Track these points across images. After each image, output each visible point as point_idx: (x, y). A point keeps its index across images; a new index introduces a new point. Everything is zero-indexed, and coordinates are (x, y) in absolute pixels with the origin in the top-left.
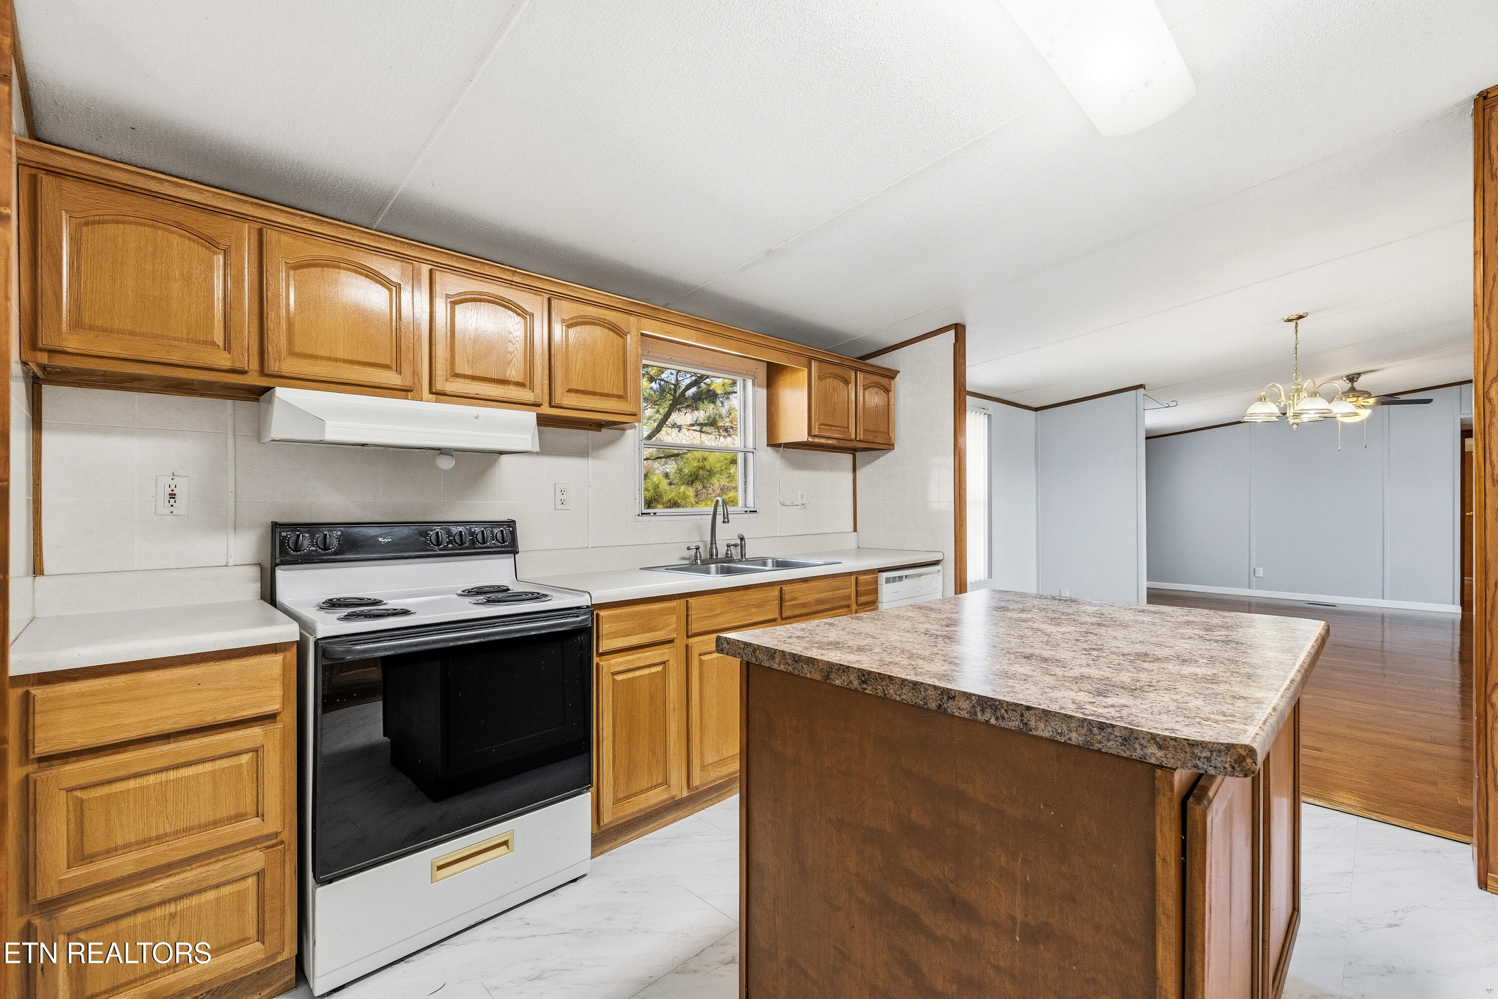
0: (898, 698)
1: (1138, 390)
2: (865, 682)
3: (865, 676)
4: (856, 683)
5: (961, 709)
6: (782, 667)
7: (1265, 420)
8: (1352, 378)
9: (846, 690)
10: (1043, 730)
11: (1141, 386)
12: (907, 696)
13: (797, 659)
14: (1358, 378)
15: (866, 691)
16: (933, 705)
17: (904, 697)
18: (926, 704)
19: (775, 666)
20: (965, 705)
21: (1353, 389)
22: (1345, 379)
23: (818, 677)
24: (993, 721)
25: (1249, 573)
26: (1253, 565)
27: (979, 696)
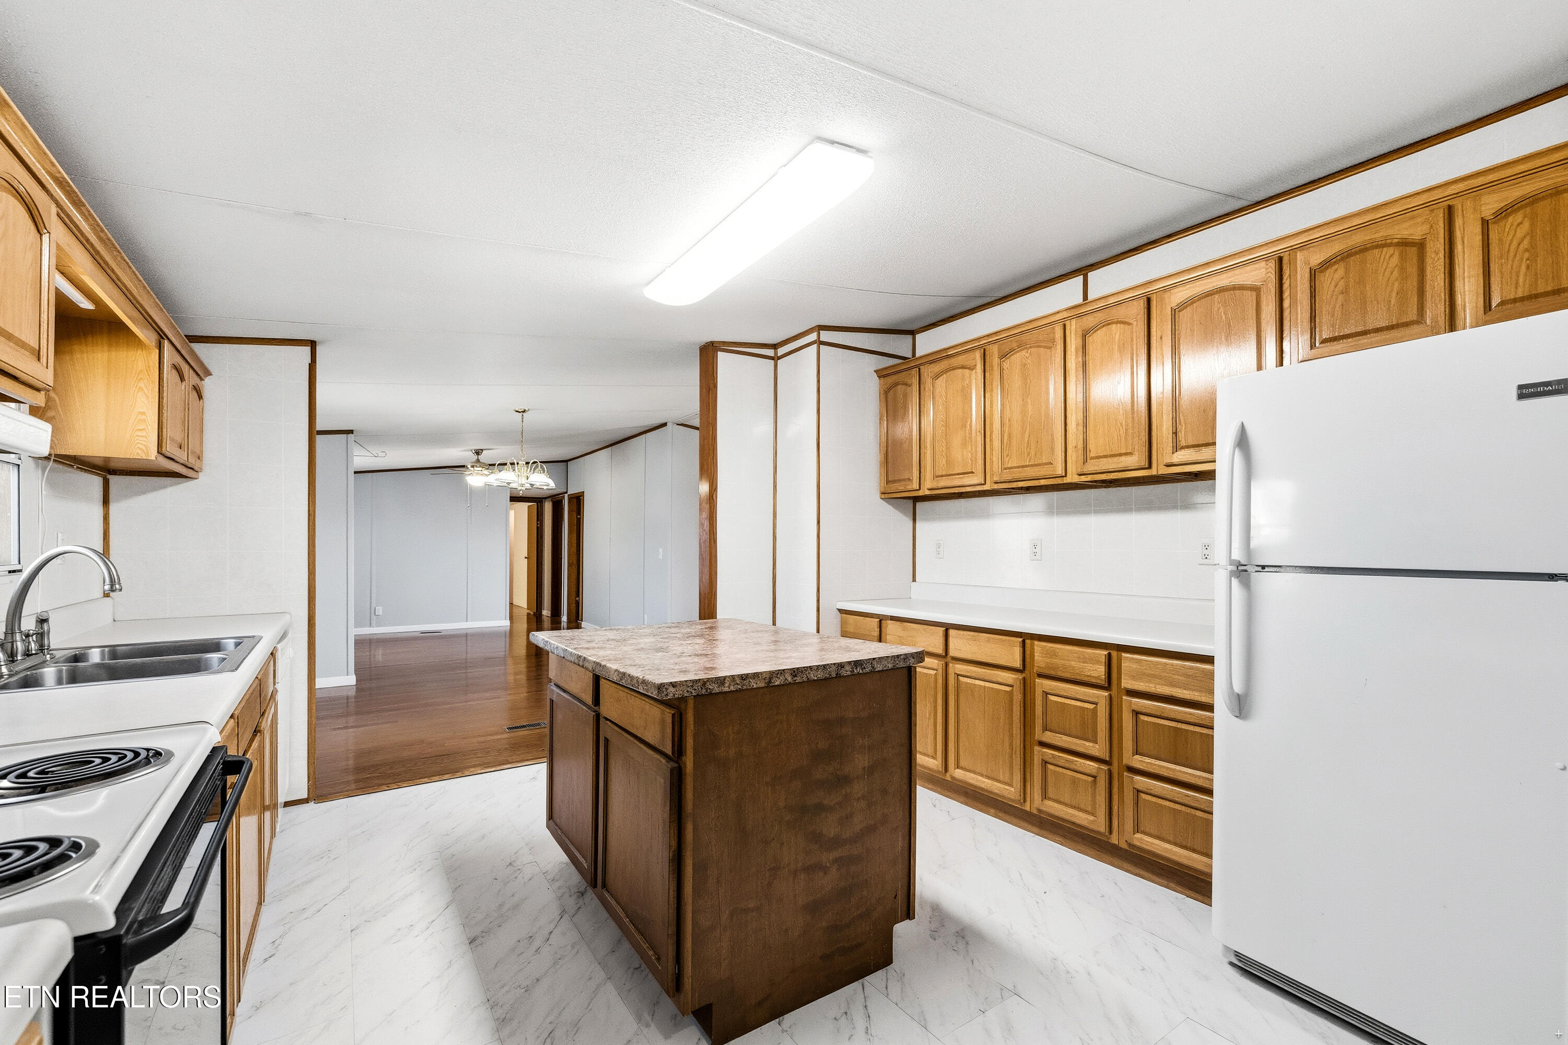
0: (816, 678)
1: (348, 435)
2: (795, 676)
3: (795, 672)
4: (790, 679)
5: (846, 672)
6: (732, 688)
7: (498, 485)
8: (478, 452)
9: (786, 685)
10: (879, 667)
11: (351, 432)
12: (820, 675)
13: (744, 677)
14: (482, 453)
15: (797, 681)
16: (834, 675)
17: (819, 676)
18: (831, 675)
19: (726, 689)
20: (848, 668)
21: (478, 461)
22: (474, 452)
23: (762, 685)
24: (861, 672)
25: (371, 613)
26: (374, 605)
27: (854, 661)
